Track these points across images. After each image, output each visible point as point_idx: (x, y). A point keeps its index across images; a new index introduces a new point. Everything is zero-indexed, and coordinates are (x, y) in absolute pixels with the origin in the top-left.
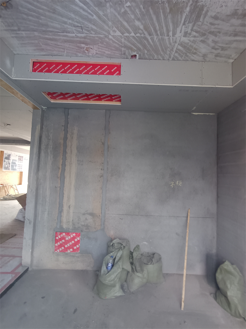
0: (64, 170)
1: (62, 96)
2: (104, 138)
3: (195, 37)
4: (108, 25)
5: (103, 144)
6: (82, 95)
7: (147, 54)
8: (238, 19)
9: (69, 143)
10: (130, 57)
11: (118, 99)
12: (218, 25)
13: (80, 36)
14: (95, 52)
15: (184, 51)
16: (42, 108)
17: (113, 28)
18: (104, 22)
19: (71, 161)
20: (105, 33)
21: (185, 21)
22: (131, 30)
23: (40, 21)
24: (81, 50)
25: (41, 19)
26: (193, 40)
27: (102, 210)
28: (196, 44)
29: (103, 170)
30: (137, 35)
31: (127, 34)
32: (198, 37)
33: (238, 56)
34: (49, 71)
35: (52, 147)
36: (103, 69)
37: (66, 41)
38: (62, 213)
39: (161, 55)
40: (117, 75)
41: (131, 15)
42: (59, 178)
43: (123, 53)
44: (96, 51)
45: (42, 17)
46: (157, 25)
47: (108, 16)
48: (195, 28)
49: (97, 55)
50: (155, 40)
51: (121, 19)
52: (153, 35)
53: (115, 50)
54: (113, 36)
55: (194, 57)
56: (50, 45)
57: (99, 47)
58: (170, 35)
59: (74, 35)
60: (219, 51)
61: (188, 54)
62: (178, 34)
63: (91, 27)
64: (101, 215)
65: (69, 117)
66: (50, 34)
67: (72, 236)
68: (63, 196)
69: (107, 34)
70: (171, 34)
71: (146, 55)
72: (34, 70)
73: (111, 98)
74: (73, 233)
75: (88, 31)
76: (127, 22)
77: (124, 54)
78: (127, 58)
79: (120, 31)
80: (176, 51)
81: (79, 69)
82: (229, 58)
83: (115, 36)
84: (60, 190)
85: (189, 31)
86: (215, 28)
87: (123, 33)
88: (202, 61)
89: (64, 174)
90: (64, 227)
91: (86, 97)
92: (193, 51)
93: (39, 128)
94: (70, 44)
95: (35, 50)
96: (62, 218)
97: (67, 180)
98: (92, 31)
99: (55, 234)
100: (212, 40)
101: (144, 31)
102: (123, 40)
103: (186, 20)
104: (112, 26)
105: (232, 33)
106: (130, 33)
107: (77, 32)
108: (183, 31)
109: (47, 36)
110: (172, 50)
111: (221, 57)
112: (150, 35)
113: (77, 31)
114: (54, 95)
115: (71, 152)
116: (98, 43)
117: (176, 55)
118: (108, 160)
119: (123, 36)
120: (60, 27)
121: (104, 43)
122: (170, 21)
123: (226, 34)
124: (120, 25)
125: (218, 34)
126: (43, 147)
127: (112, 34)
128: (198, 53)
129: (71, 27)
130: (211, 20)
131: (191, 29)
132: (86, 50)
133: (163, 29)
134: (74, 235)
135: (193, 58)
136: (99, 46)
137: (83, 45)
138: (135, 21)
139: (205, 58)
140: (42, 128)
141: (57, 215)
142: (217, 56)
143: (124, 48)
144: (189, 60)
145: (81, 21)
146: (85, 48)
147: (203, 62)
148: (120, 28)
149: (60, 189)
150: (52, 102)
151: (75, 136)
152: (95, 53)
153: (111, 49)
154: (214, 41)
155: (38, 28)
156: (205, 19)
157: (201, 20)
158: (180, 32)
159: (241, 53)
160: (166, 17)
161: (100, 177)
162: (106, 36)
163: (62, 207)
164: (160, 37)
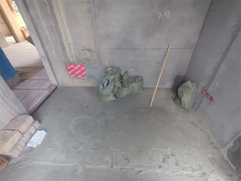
0: (51, 7)
27: (96, 46)
38: (65, 50)
64: (96, 50)
67: (78, 67)
68: (61, 35)
74: (79, 65)
84: (56, 29)
89: (53, 11)
90: (71, 60)
96: (66, 54)
97: (58, 18)
99: (66, 66)
134: (80, 66)
141: (62, 52)
161: (89, 13)
163: (64, 45)
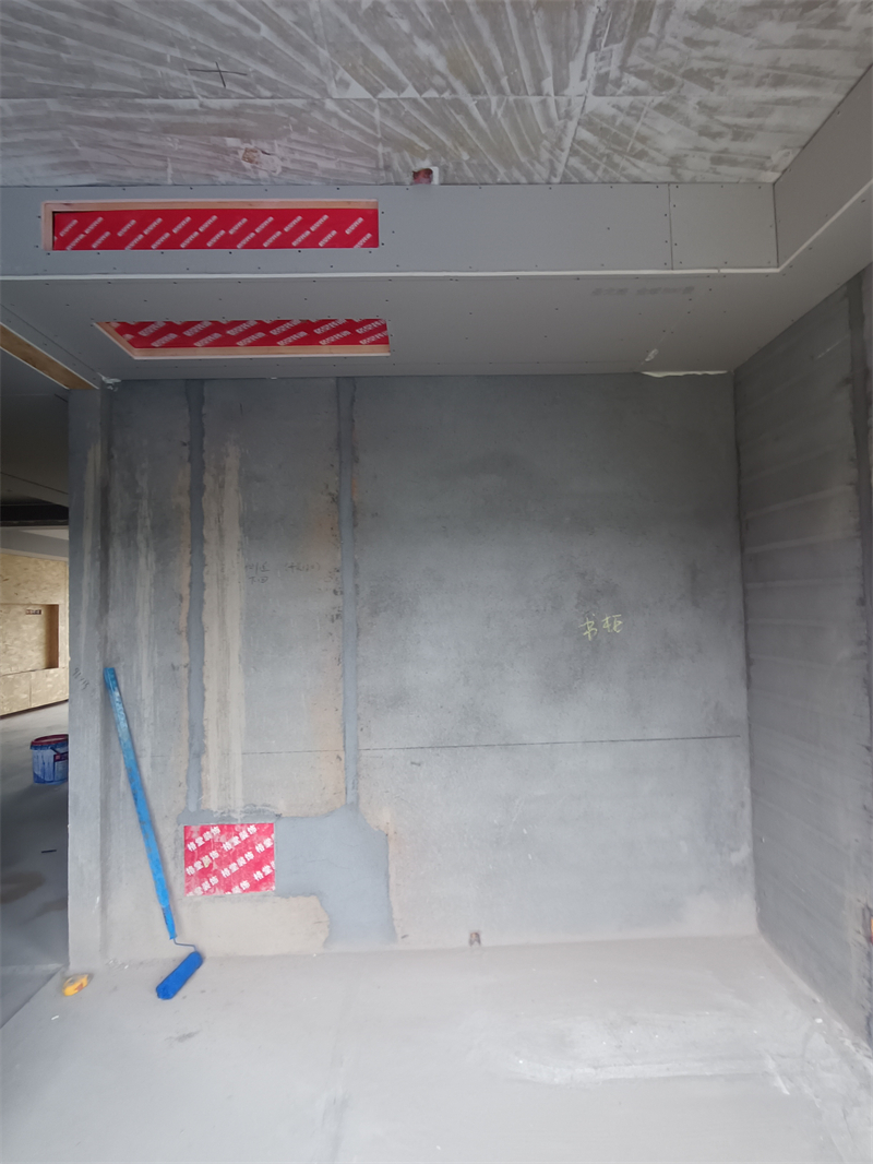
0: (198, 604)
1: (173, 336)
2: (337, 479)
3: (635, 92)
4: (315, 60)
5: (336, 500)
6: (245, 326)
7: (469, 165)
8: (783, 19)
9: (209, 506)
10: (408, 179)
11: (378, 336)
12: (716, 44)
13: (218, 108)
14: (278, 165)
15: (602, 149)
16: (103, 383)
17: (335, 72)
18: (301, 48)
19: (222, 570)
20: (310, 92)
21: (595, 36)
22: (402, 77)
23: (63, 55)
24: (226, 158)
25: (66, 49)
26: (632, 107)
27: (345, 737)
28: (642, 118)
29: (342, 593)
30: (426, 95)
31: (389, 94)
32: (645, 93)
33: (791, 158)
34: (115, 244)
35: (148, 523)
36: (313, 229)
37: (167, 129)
38: (204, 759)
39: (520, 166)
40: (365, 245)
41: (400, 21)
42: (184, 634)
43: (381, 164)
44: (282, 159)
45: (69, 41)
46: (495, 52)
47: (315, 25)
48: (634, 60)
49: (288, 177)
50: (493, 112)
51: (363, 38)
52: (485, 93)
53: (350, 155)
54: (339, 102)
55: (638, 167)
56: (109, 147)
57: (294, 146)
58: (545, 92)
59: (194, 104)
60: (723, 143)
61: (616, 158)
62: (575, 87)
63: (255, 71)
64: (343, 757)
65: (204, 411)
66: (106, 105)
67: (244, 835)
68: (204, 699)
69: (317, 96)
70: (548, 85)
71: (466, 167)
72: (60, 244)
73: (353, 331)
74: (249, 825)
75: (245, 86)
76: (387, 45)
77: (387, 168)
78: (397, 184)
79: (363, 82)
80: (571, 149)
81: (227, 230)
82: (763, 167)
83: (348, 100)
84: (189, 677)
85: (614, 73)
86: (705, 58)
87: (374, 91)
88: (669, 183)
89: (200, 618)
90: (214, 807)
91: (261, 335)
92: (633, 149)
93: (99, 458)
94: (183, 137)
95: (53, 167)
96: (203, 774)
97: (212, 639)
98: (259, 87)
99: (182, 835)
100: (699, 103)
101: (452, 79)
102: (377, 115)
103: (598, 32)
104: (332, 63)
105: (767, 76)
106: (399, 88)
107: (206, 94)
108: (591, 73)
109: (94, 114)
110: (558, 144)
111: (734, 163)
112: (474, 91)
113: (202, 86)
114: (143, 333)
115: (221, 536)
116: (288, 131)
117: (574, 161)
118: (356, 557)
119: (375, 101)
120: (139, 76)
121: (310, 130)
122: (541, 37)
123: (744, 78)
124: (360, 62)
125: (717, 79)
126: (117, 524)
127: (336, 96)
128: (653, 153)
129: (182, 75)
130: (690, 29)
131: (619, 64)
132: (244, 158)
133: (518, 66)
134: (252, 829)
135: (634, 172)
136: (290, 141)
137: (231, 142)
138: (416, 39)
139: (679, 171)
140: (108, 457)
141: (186, 767)
142: (717, 160)
143: (384, 145)
144: (623, 179)
145: (216, 48)
146: (241, 153)
147: (673, 187)
148: (362, 72)
149: (190, 671)
150: (136, 358)
151: (232, 479)
152: (279, 170)
153: (338, 153)
154: (703, 107)
155: (59, 84)
156: (667, 24)
157: (651, 30)
158: (583, 78)
159: (804, 147)
160: (525, 23)
161: (333, 621)
162: (313, 104)
163: (203, 735)
164: (512, 98)
